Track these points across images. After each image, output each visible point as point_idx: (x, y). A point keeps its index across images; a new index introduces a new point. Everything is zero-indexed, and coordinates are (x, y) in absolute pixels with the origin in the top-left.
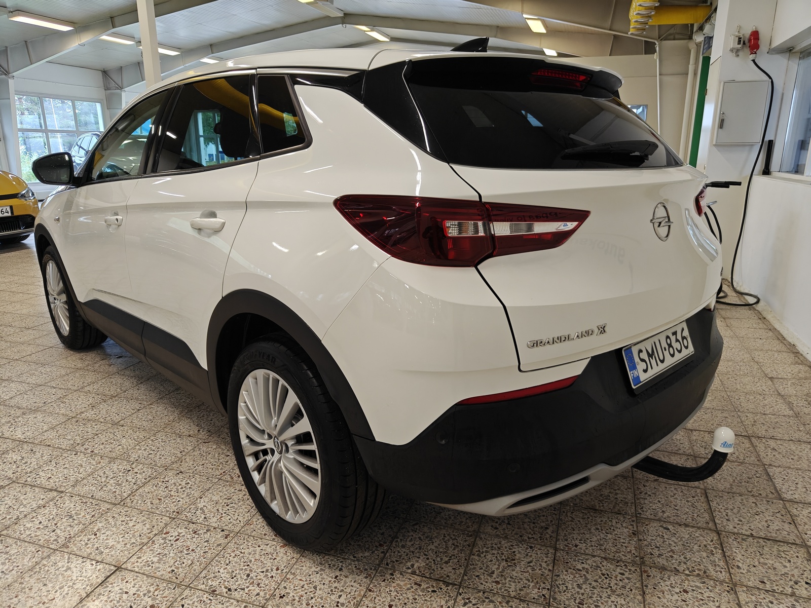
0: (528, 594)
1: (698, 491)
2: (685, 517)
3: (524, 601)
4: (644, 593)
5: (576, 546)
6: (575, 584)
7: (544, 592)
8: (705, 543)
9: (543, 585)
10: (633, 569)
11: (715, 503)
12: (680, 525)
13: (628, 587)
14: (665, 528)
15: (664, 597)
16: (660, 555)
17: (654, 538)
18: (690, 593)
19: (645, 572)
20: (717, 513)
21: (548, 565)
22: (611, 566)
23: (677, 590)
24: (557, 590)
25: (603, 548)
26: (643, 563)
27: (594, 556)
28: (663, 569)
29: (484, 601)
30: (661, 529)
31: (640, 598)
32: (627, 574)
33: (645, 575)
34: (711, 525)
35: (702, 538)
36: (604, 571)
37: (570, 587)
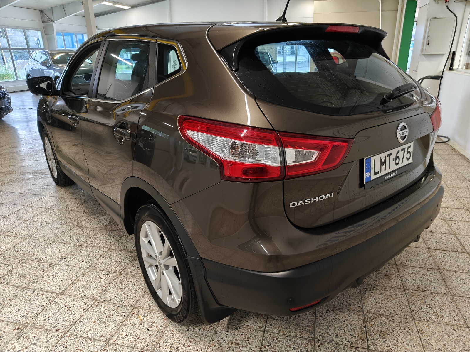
0: (392, 285)
1: (452, 236)
2: (451, 247)
3: (392, 288)
4: (445, 281)
5: (405, 263)
6: (412, 279)
7: (400, 283)
8: (464, 258)
9: (397, 281)
10: (436, 271)
11: (462, 240)
12: (450, 251)
13: (436, 279)
14: (443, 253)
15: (455, 283)
16: (445, 265)
17: (440, 258)
18: (465, 280)
19: (442, 272)
20: (465, 245)
21: (396, 272)
22: (425, 271)
23: (460, 279)
24: (405, 282)
25: (418, 263)
26: (439, 269)
27: (416, 267)
28: (449, 271)
29: (374, 289)
30: (442, 253)
31: (444, 283)
32: (434, 274)
33: (442, 274)
34: (464, 250)
35: (462, 256)
36: (423, 273)
37: (410, 281)
